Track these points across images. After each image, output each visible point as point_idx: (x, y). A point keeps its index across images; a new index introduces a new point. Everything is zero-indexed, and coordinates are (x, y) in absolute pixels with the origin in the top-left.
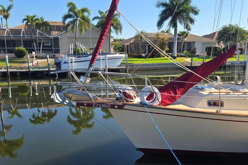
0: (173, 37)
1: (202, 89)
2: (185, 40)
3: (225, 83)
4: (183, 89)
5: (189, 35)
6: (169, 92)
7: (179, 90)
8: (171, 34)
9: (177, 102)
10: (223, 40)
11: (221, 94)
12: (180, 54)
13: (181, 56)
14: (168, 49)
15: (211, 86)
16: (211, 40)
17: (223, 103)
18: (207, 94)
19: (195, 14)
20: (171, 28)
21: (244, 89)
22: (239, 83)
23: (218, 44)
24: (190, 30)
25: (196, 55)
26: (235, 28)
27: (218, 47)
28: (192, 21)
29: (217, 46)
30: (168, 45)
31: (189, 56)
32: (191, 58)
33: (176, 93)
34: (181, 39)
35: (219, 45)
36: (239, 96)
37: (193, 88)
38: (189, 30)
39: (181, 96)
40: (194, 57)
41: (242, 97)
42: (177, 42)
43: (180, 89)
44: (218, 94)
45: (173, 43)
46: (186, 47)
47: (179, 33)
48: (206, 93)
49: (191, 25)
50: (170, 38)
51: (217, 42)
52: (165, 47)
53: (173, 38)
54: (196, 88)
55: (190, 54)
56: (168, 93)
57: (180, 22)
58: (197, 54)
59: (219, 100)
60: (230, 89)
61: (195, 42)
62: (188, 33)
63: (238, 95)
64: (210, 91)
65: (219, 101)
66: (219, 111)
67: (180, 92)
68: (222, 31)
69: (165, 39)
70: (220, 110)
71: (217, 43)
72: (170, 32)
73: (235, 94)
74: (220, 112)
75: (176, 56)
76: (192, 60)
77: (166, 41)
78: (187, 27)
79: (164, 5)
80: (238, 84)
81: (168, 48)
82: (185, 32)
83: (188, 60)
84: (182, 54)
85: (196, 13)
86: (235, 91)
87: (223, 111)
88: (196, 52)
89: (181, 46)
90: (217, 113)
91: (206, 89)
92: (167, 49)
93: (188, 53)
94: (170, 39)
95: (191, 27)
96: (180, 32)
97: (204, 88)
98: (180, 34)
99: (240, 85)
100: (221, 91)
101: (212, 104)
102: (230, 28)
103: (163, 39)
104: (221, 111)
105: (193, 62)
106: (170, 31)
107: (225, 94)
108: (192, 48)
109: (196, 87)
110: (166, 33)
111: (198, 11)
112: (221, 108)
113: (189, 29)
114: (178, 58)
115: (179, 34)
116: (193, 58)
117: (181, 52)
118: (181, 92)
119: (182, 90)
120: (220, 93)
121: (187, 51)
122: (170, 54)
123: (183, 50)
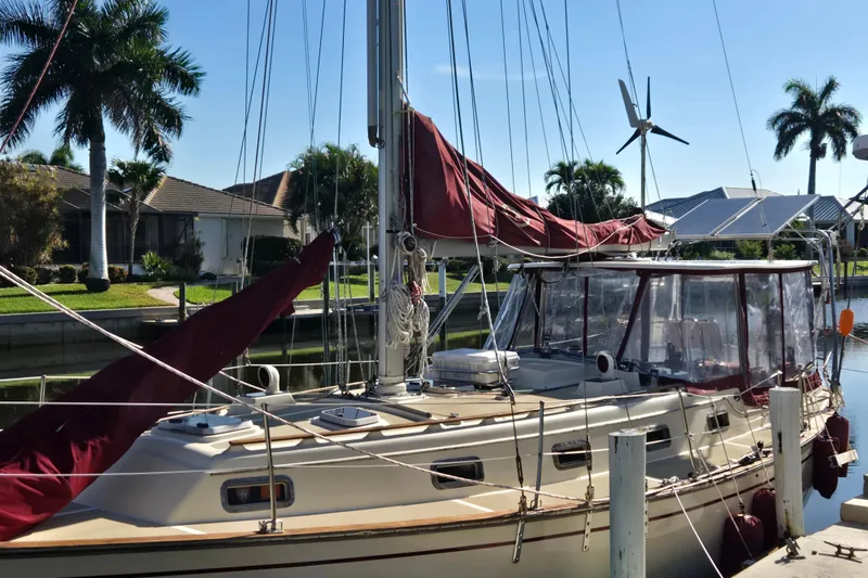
0: (88, 186)
1: (201, 431)
2: (147, 201)
3: (305, 396)
4: (106, 439)
5: (161, 183)
6: (28, 463)
7: (83, 448)
8: (76, 170)
9: (78, 506)
10: (310, 210)
11: (274, 445)
12: (125, 268)
13: (132, 279)
14: (65, 243)
15: (242, 415)
16: (264, 210)
17: (290, 484)
18: (220, 451)
19: (182, 88)
20: (73, 143)
21: (372, 415)
22: (354, 392)
23: (293, 225)
24: (167, 161)
25: (201, 274)
26: (352, 163)
27: (292, 240)
28: (173, 120)
29: (287, 233)
30: (60, 225)
31: (168, 280)
32: (177, 289)
33: (65, 465)
34: (124, 197)
35: (296, 231)
36: (346, 449)
37: (160, 429)
38: (161, 160)
39: (95, 478)
40: (192, 281)
41: (360, 451)
42: (107, 212)
43: (91, 443)
44: (263, 446)
45: (87, 215)
46: (152, 235)
47: (117, 168)
48: (217, 446)
49: (167, 138)
50: (73, 191)
51: (286, 217)
52: (46, 235)
53: (87, 190)
54: (173, 430)
55: (174, 270)
56: (22, 469)
57: (116, 118)
58: (205, 267)
59: (265, 474)
60: (320, 419)
61: (196, 214)
62: (159, 171)
63: (344, 443)
64: (232, 439)
65: (266, 479)
66: (269, 526)
67: (89, 454)
68: (302, 169)
69: (45, 193)
70: (273, 522)
71: (286, 222)
72: (70, 163)
73: (331, 443)
74: (273, 529)
75: (106, 275)
76: (182, 297)
77: (52, 204)
78: (151, 142)
79: (29, 28)
80: (351, 397)
81: (63, 239)
82: (143, 168)
83: (167, 295)
84: (136, 270)
85: (188, 83)
86: (335, 425)
87: (288, 524)
88: (202, 260)
89: (130, 232)
90: (263, 539)
91: (218, 429)
92: (60, 242)
93: (164, 266)
94: (73, 194)
95: (170, 146)
96: (121, 165)
97: (206, 426)
98: (121, 172)
99: (358, 398)
100: (275, 432)
101: (244, 495)
102: (332, 160)
103: (34, 195)
104: (278, 526)
105: (187, 304)
106: (71, 158)
107: (298, 447)
108: (183, 241)
109: (173, 425)
110: (52, 168)
111: (197, 74)
112: (278, 511)
113: (162, 155)
114: (115, 289)
115: (113, 176)
116: (187, 288)
117: (128, 258)
118: (93, 454)
119: (102, 443)
120: (268, 440)
121: (161, 253)
122: (78, 268)
123: (140, 251)
